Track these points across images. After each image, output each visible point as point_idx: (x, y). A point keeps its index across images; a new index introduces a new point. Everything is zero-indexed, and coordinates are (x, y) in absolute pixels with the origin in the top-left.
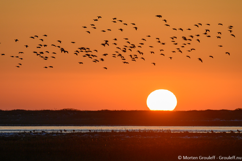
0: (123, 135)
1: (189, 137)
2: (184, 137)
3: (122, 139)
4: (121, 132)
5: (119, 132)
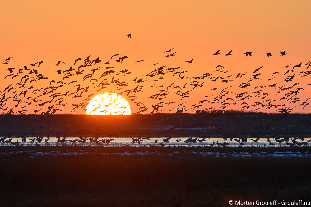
1: (129, 153)
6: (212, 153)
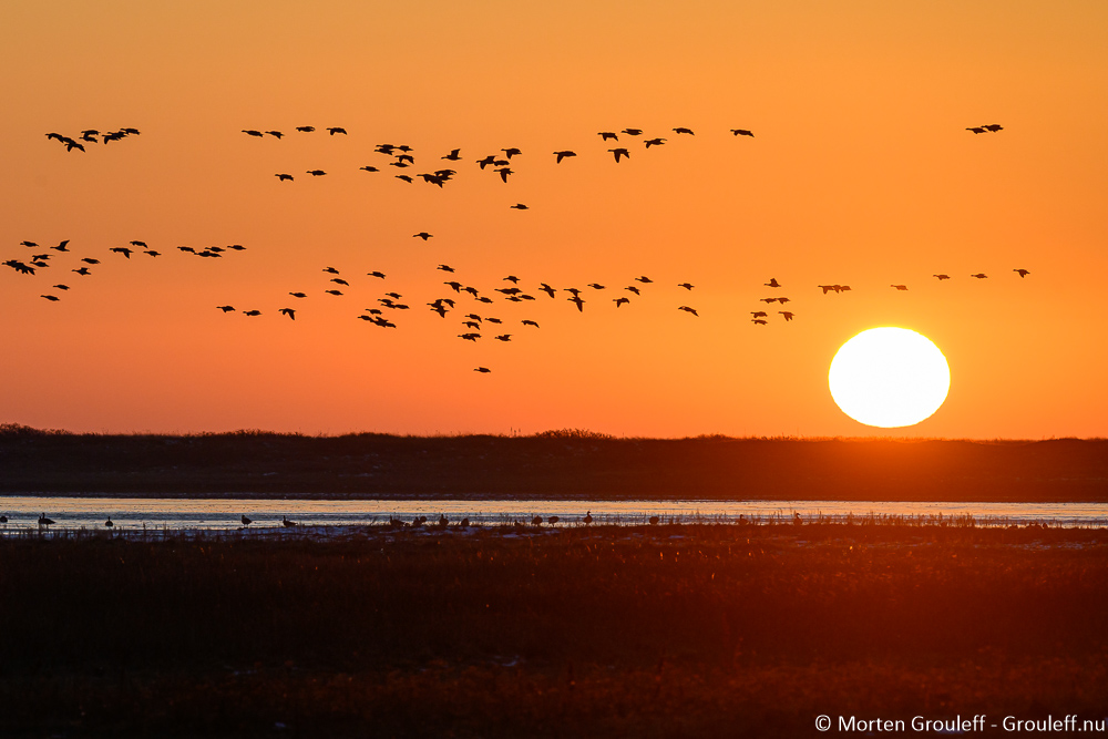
0: (782, 537)
1: (1045, 544)
3: (780, 553)
4: (777, 523)
5: (766, 526)
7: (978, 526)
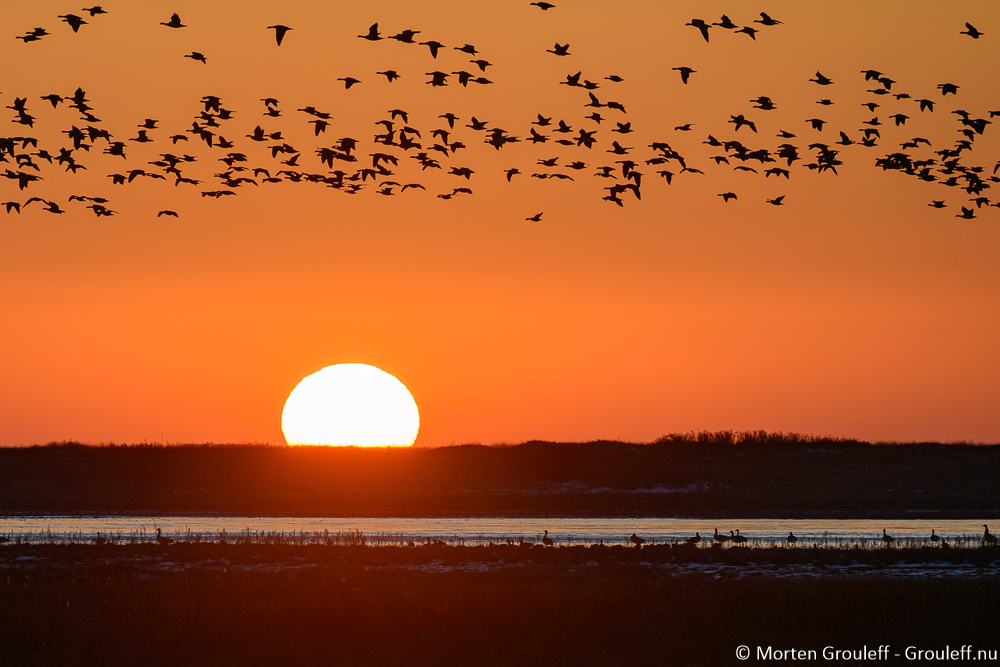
0: (146, 558)
2: (425, 568)
3: (143, 577)
4: (139, 542)
5: (127, 545)
6: (699, 565)
7: (369, 544)
